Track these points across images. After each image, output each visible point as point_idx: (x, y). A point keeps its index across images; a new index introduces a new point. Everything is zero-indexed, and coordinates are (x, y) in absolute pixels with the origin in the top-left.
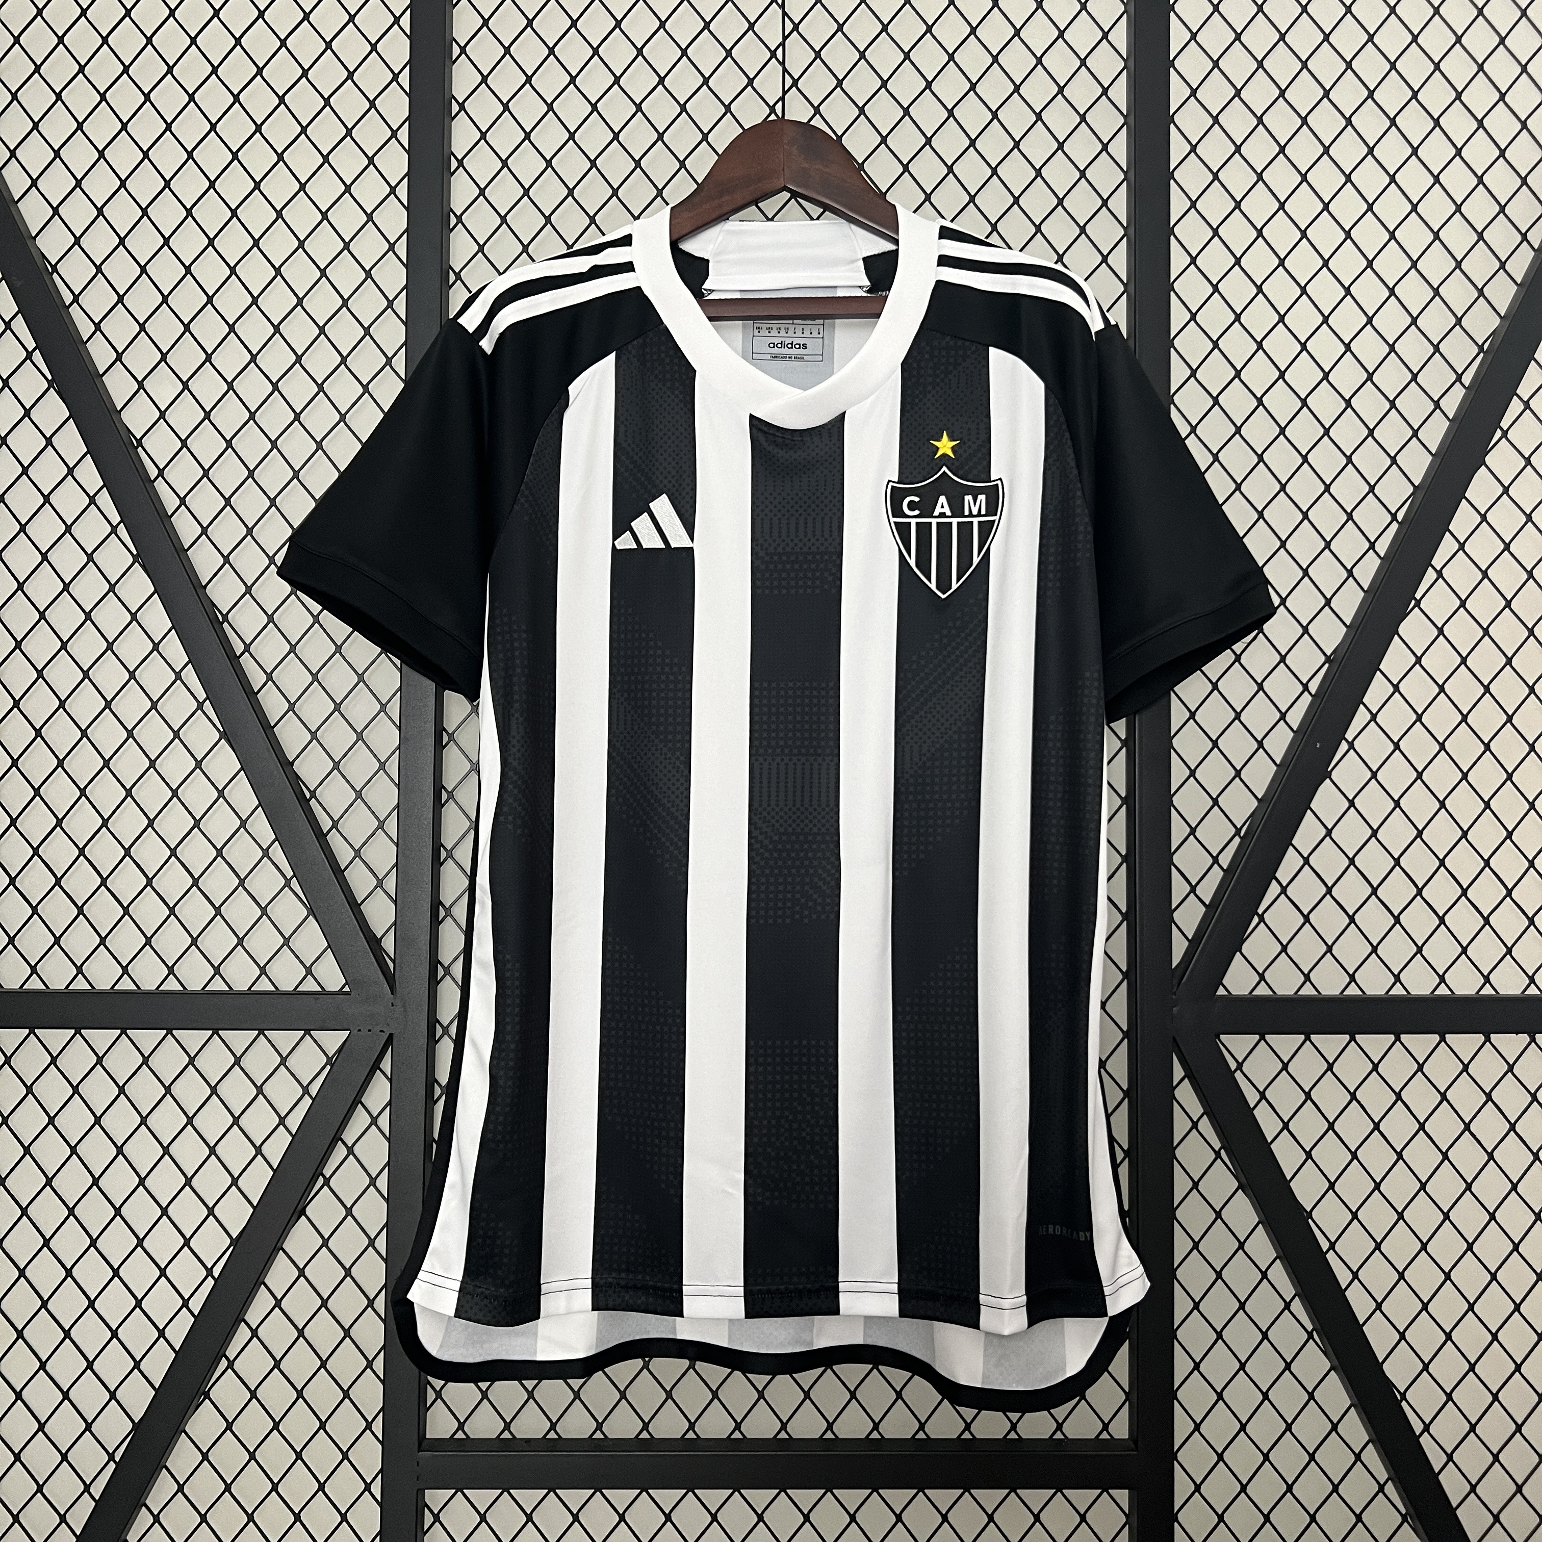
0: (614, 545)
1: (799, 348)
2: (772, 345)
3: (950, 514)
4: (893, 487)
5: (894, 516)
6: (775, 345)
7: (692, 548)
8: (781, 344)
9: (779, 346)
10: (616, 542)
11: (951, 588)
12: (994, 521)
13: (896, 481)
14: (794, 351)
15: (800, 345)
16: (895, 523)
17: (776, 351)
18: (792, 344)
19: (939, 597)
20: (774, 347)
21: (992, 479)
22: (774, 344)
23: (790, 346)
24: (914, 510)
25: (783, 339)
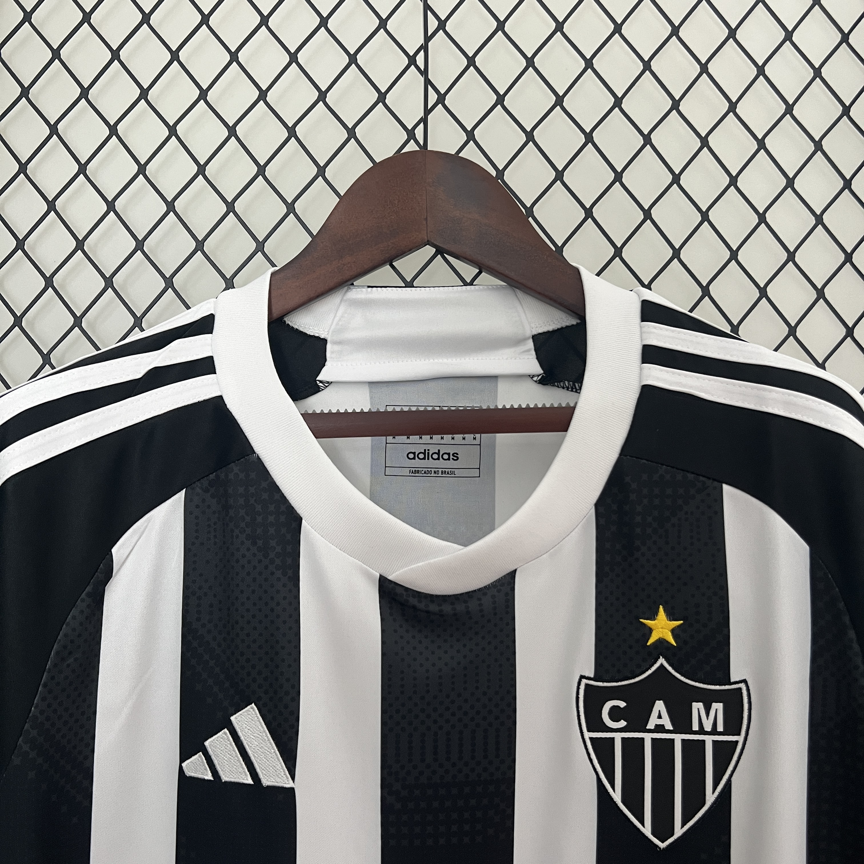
0: (181, 769)
1: (449, 459)
2: (411, 456)
3: (671, 728)
4: (587, 685)
5: (589, 730)
6: (415, 456)
7: (292, 790)
8: (424, 453)
9: (421, 456)
10: (184, 765)
11: (673, 834)
12: (737, 742)
13: (592, 676)
14: (441, 464)
15: (449, 454)
16: (591, 739)
17: (417, 463)
18: (438, 453)
19: (657, 846)
20: (414, 458)
21: (732, 680)
22: (414, 453)
23: (435, 456)
24: (618, 721)
25: (427, 447)
